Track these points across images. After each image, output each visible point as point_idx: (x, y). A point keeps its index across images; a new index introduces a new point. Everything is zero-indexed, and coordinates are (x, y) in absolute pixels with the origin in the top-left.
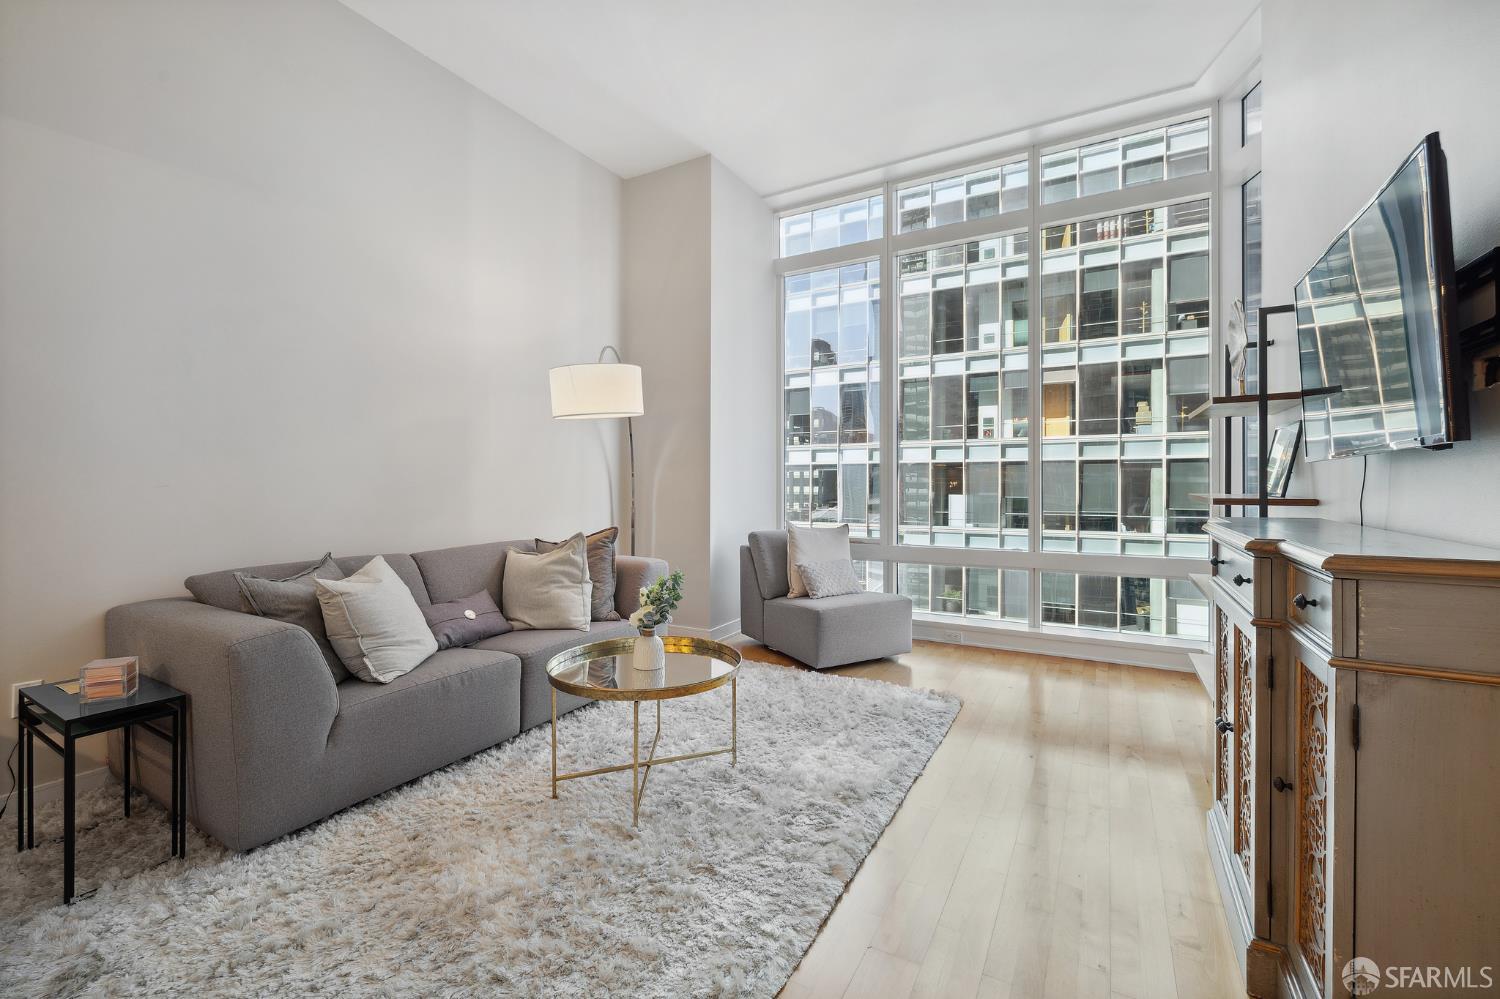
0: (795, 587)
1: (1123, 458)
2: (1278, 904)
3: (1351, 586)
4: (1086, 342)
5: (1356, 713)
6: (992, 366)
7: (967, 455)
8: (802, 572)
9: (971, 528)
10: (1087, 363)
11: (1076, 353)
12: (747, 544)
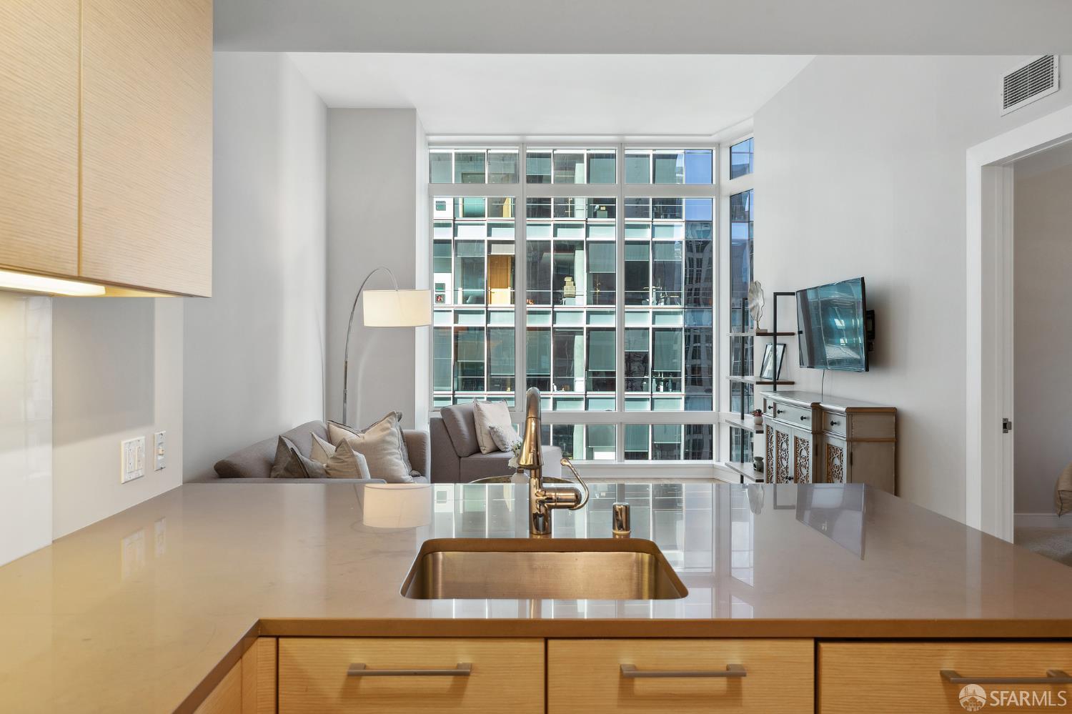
0: (486, 445)
1: (555, 326)
3: (850, 417)
5: (852, 454)
8: (492, 432)
12: (439, 418)
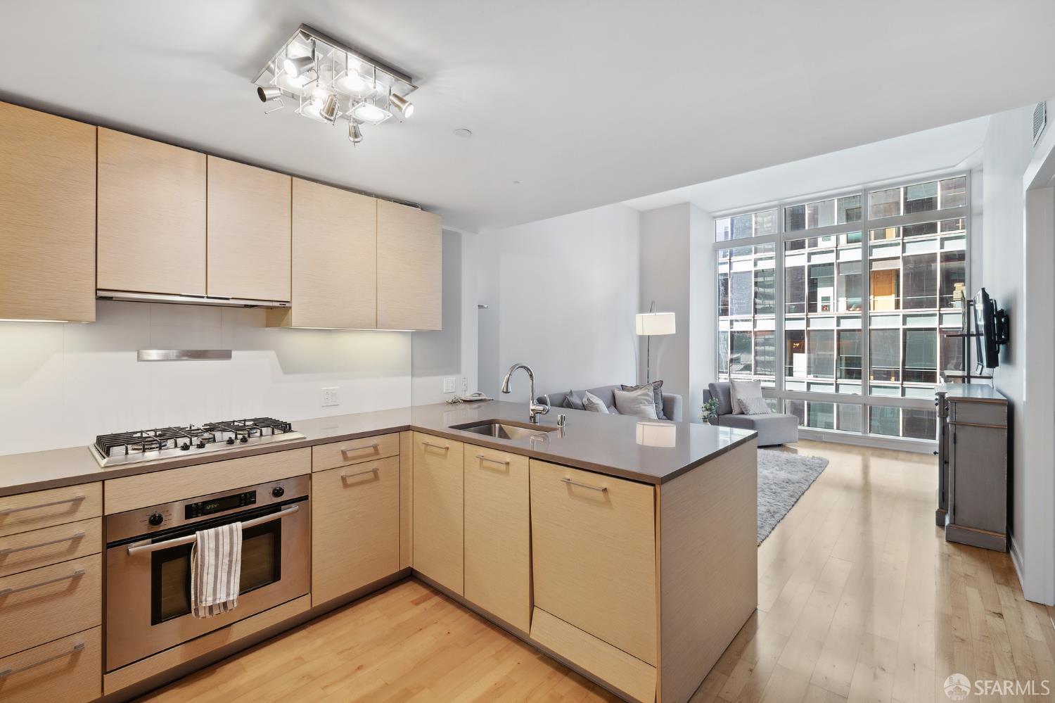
0: (736, 409)
1: (941, 326)
2: (946, 497)
3: (954, 404)
4: (907, 239)
5: (955, 434)
6: (830, 258)
7: (808, 325)
8: (740, 402)
9: (811, 378)
10: (910, 254)
11: (901, 247)
12: (708, 388)
